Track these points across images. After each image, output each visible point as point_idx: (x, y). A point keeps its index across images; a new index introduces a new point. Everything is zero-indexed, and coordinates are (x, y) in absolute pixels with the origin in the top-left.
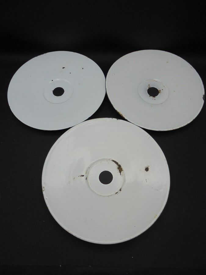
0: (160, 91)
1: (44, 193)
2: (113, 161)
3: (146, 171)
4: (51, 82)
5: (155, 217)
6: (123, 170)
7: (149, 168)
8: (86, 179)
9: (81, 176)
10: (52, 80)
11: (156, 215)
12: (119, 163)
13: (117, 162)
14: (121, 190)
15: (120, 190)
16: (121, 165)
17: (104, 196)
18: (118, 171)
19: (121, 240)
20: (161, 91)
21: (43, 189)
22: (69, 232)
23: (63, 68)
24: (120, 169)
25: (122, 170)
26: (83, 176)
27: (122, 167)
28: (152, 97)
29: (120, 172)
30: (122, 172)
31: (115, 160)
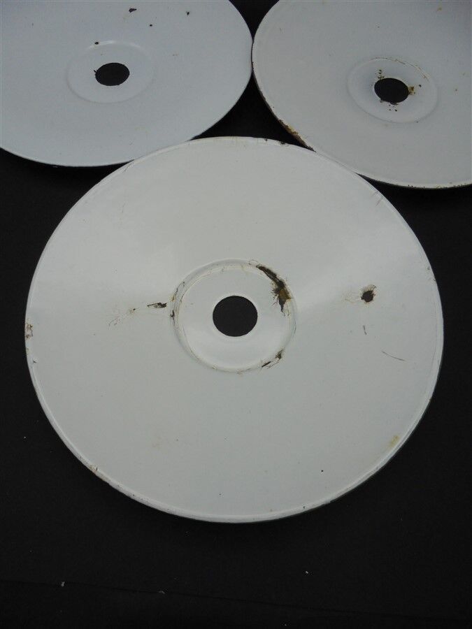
0: (412, 88)
1: (29, 343)
2: (262, 268)
3: (364, 301)
4: (93, 46)
5: (392, 443)
6: (290, 295)
7: (375, 292)
8: (173, 316)
9: (156, 307)
10: (97, 43)
11: (397, 438)
12: (280, 276)
13: (274, 270)
14: (282, 355)
15: (279, 356)
16: (286, 283)
17: (224, 371)
18: (274, 299)
19: (271, 511)
20: (414, 90)
21: (27, 332)
22: (97, 474)
23: (131, 10)
24: (282, 292)
25: (288, 298)
26: (164, 306)
27: (290, 287)
28: (386, 104)
29: (282, 303)
30: (288, 303)
31: (267, 266)
